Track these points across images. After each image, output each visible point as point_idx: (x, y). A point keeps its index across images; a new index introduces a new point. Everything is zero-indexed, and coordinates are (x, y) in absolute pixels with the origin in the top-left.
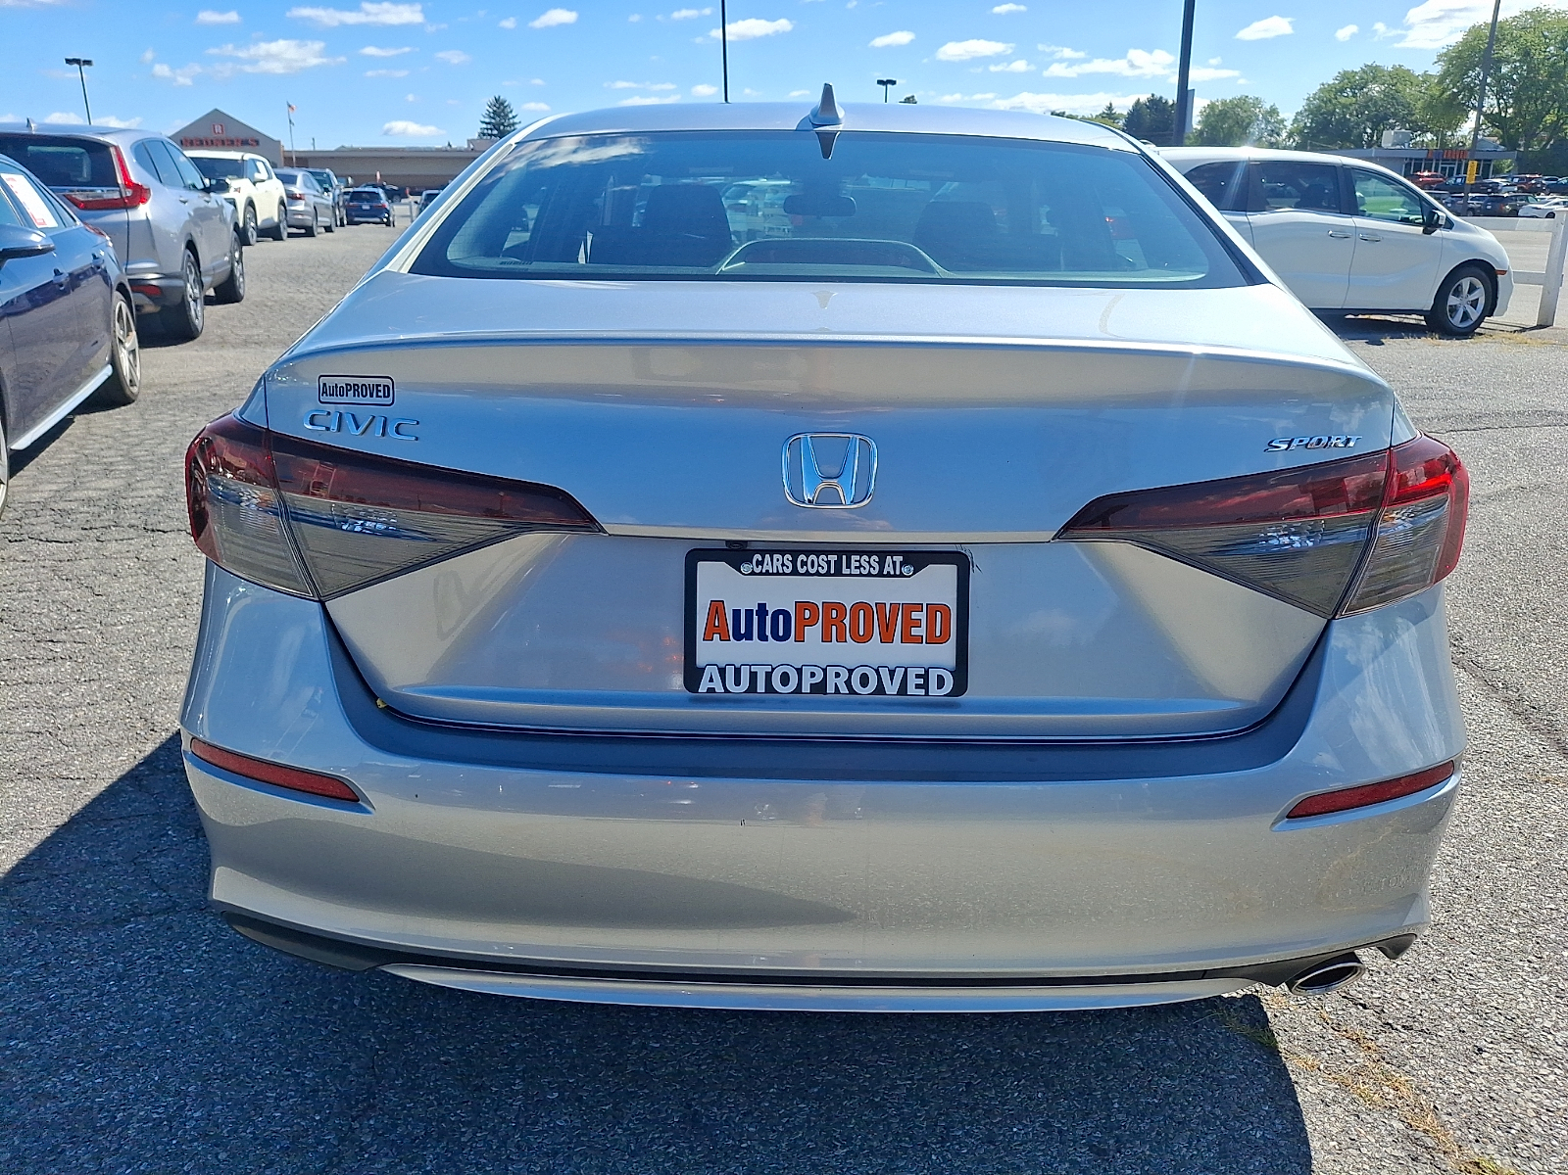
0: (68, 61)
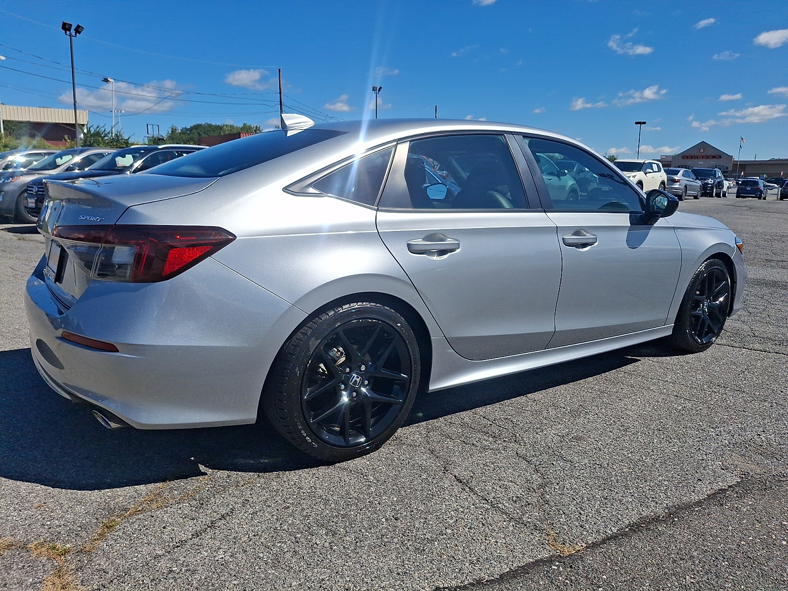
0: (637, 123)
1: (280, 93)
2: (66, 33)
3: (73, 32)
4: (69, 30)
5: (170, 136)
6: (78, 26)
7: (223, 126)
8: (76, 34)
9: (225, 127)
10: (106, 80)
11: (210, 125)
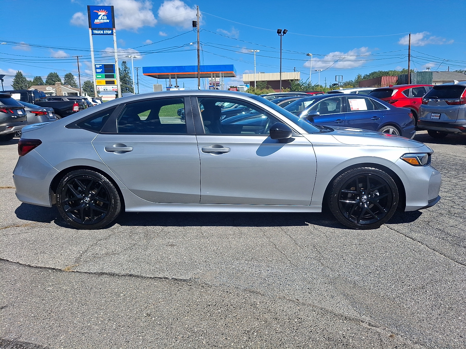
1: (409, 49)
2: (279, 34)
3: (282, 33)
4: (280, 33)
5: (356, 81)
6: (285, 30)
7: (389, 72)
8: (284, 34)
9: (390, 72)
10: (308, 55)
11: (381, 72)
